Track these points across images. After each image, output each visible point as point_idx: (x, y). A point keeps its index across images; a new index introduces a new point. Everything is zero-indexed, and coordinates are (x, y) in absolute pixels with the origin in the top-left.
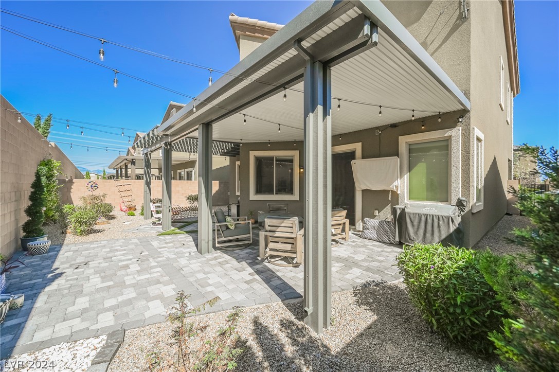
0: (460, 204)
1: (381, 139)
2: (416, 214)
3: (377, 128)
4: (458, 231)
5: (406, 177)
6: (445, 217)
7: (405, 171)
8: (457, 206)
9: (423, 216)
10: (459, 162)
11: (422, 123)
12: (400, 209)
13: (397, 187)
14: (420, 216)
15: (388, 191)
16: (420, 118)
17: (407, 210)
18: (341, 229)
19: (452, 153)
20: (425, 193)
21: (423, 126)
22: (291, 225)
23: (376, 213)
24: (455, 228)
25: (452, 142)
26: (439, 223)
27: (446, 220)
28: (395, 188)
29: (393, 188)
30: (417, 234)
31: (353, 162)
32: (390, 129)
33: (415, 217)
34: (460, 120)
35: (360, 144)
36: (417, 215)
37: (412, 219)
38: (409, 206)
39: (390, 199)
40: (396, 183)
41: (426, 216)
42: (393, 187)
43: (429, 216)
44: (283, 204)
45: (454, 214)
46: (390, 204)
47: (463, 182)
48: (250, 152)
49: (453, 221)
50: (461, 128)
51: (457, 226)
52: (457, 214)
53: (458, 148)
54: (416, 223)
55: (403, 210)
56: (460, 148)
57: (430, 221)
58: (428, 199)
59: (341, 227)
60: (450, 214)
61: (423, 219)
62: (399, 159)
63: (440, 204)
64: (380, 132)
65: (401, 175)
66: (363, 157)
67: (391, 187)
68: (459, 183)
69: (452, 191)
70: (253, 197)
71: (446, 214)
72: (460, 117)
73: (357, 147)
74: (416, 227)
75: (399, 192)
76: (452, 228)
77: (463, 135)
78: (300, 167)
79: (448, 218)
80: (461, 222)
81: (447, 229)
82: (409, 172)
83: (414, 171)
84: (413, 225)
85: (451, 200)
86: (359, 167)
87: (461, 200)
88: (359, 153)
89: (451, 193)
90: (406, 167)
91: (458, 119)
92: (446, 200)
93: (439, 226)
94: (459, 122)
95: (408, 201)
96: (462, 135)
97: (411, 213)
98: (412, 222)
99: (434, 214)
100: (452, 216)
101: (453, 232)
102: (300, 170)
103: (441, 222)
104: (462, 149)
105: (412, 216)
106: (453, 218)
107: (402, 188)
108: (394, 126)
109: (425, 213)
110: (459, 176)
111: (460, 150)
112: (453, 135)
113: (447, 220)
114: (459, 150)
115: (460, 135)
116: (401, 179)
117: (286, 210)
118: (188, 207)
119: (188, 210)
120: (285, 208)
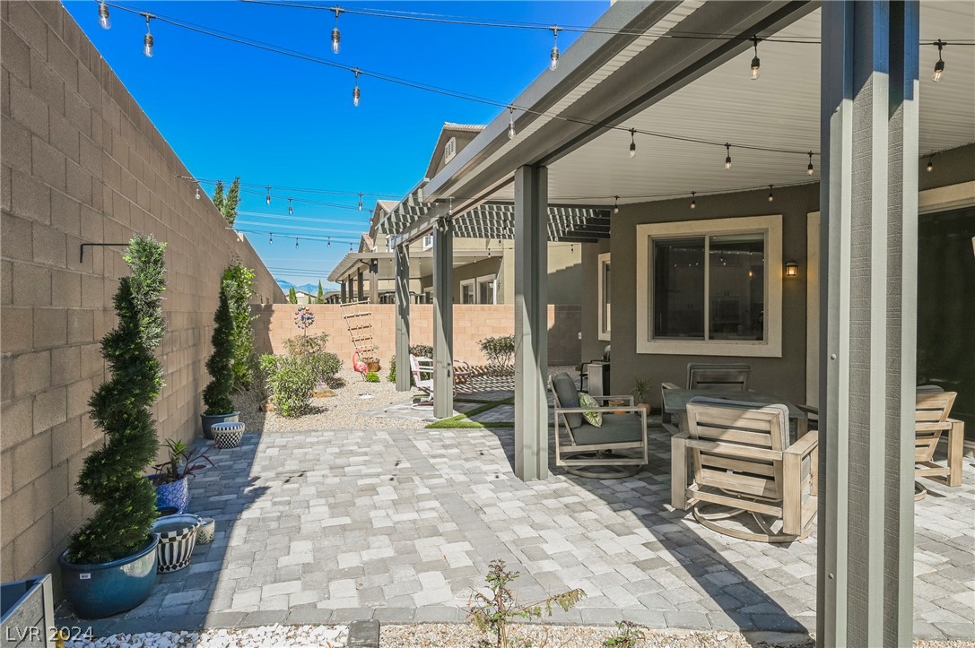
18: (932, 450)
22: (764, 426)
44: (735, 367)
48: (640, 227)
59: (934, 442)
70: (646, 344)
78: (785, 262)
102: (785, 270)
117: (743, 383)
118: (485, 367)
119: (485, 374)
120: (741, 379)
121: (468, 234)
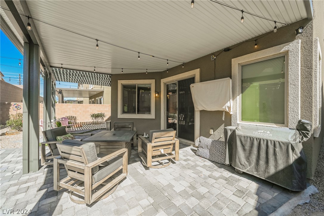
0: (301, 128)
1: (216, 64)
2: (247, 137)
3: (213, 54)
4: (300, 161)
5: (239, 98)
6: (283, 143)
7: (238, 93)
8: (297, 130)
9: (255, 140)
10: (298, 80)
11: (255, 42)
12: (231, 130)
13: (229, 108)
14: (252, 140)
15: (222, 112)
16: (253, 38)
17: (237, 132)
18: (171, 149)
19: (290, 70)
20: (258, 114)
21: (256, 45)
23: (211, 132)
24: (296, 157)
25: (290, 57)
26: (275, 150)
27: (284, 147)
28: (227, 109)
29: (226, 109)
30: (249, 159)
31: (191, 85)
32: (224, 53)
33: (246, 141)
34: (300, 31)
35: (198, 70)
36: (249, 138)
37: (243, 142)
38: (240, 128)
39: (223, 119)
40: (228, 104)
41: (258, 141)
42: (226, 107)
43: (262, 140)
44: (128, 123)
45: (295, 140)
46: (224, 124)
47: (303, 102)
48: (118, 81)
49: (293, 149)
50: (300, 41)
51: (299, 155)
52: (298, 140)
53: (297, 64)
54: (247, 148)
55: (234, 132)
56: (300, 63)
57: (263, 147)
58: (261, 121)
59: (172, 147)
60: (290, 140)
61: (256, 143)
62: (231, 80)
63: (274, 125)
64: (215, 58)
65: (234, 97)
66: (201, 81)
67: (224, 107)
68: (298, 103)
69: (289, 113)
70: (120, 116)
71: (284, 140)
72: (300, 28)
73: (196, 73)
74: (248, 151)
75: (231, 113)
76: (293, 158)
77: (303, 48)
78: (155, 92)
79: (287, 145)
80: (302, 149)
81: (286, 158)
82: (242, 93)
83: (247, 91)
84: (244, 149)
85: (288, 121)
86: (196, 89)
87: (303, 123)
88: (197, 78)
89: (287, 114)
90: (238, 88)
91: (297, 30)
92: (282, 121)
93: (275, 154)
94: (298, 33)
95: (240, 122)
96: (301, 49)
97: (241, 136)
98: (243, 146)
99: (268, 138)
100: (292, 142)
101: (294, 163)
103: (278, 149)
104: (301, 64)
105: (243, 139)
106: (293, 145)
107: (234, 109)
108: (227, 50)
109: (258, 136)
110: (298, 94)
111: (300, 65)
112: (291, 50)
113: (286, 147)
114: (298, 66)
115: (300, 49)
116: (233, 100)
117: (131, 128)
118: (91, 122)
119: (92, 124)
120: (130, 126)
121: (83, 83)
